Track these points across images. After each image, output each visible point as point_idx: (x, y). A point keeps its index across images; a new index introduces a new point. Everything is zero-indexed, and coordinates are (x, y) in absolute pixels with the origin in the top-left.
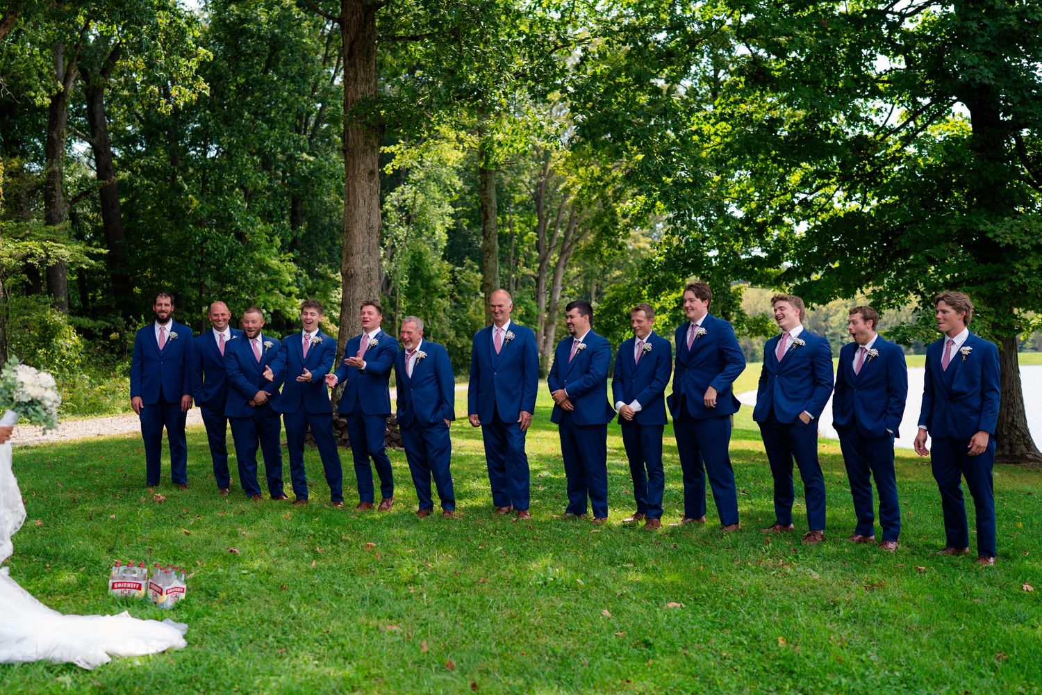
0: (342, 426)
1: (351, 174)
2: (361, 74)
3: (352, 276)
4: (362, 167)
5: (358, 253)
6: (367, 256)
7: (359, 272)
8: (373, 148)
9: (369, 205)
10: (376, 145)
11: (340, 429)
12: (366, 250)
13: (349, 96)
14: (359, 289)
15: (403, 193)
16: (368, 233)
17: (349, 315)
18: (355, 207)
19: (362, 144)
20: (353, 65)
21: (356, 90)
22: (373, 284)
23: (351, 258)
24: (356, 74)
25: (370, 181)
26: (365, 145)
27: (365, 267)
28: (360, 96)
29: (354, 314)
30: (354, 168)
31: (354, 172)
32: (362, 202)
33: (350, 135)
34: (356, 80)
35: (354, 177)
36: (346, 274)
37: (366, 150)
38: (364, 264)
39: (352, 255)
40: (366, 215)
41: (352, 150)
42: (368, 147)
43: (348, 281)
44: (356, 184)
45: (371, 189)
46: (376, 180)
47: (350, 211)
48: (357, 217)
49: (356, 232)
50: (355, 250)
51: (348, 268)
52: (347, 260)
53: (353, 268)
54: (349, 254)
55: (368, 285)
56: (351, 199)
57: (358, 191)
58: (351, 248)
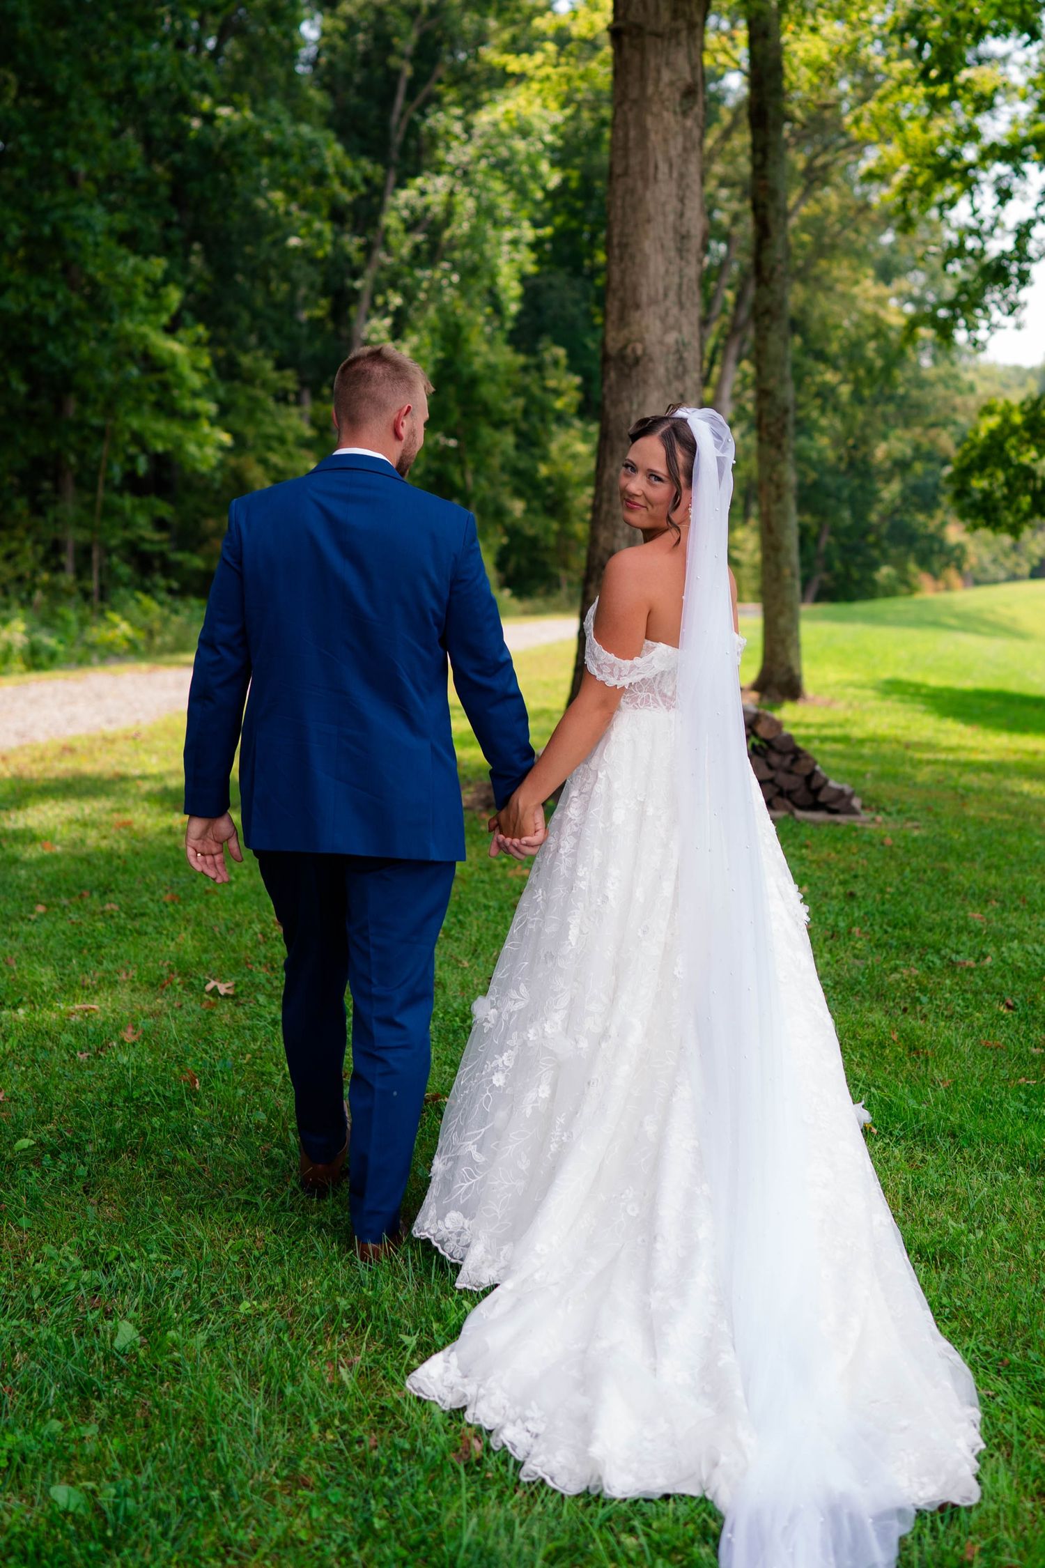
1: (634, 93)
3: (637, 361)
4: (666, 76)
5: (653, 301)
6: (675, 311)
7: (656, 351)
8: (692, 26)
9: (682, 176)
10: (698, 18)
12: (672, 296)
15: (422, 193)
16: (680, 251)
18: (646, 180)
19: (666, 16)
23: (636, 314)
25: (685, 114)
26: (675, 14)
27: (671, 338)
30: (643, 78)
31: (643, 89)
32: (663, 168)
35: (642, 103)
36: (622, 356)
37: (677, 32)
38: (666, 330)
39: (637, 306)
40: (673, 204)
41: (640, 28)
42: (681, 24)
43: (624, 376)
44: (650, 121)
45: (687, 134)
46: (698, 110)
47: (632, 191)
48: (651, 207)
49: (648, 246)
50: (644, 299)
51: (628, 342)
52: (623, 321)
53: (642, 340)
54: (630, 305)
55: (677, 385)
56: (634, 161)
57: (654, 138)
58: (635, 288)
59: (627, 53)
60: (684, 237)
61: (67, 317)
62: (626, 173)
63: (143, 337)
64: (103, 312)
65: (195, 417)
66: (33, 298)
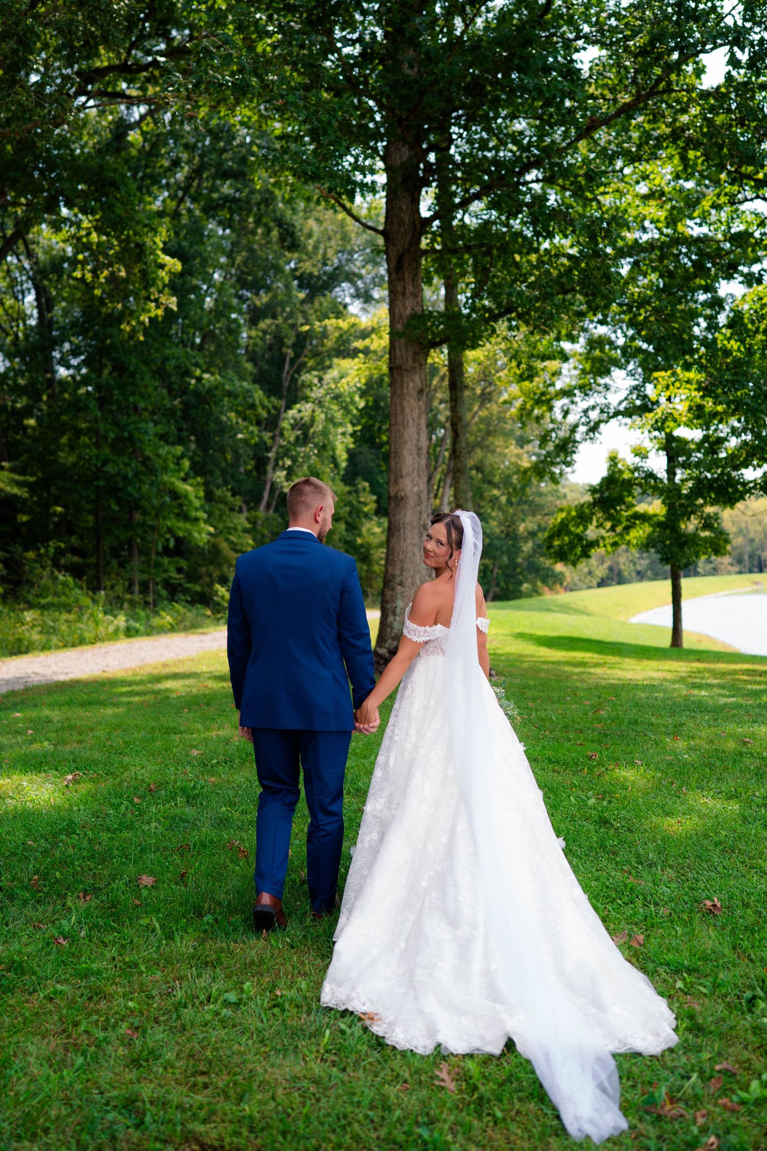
1: (398, 392)
2: (410, 288)
3: (402, 499)
4: (411, 385)
5: (408, 475)
6: (417, 478)
7: (410, 494)
8: (421, 365)
9: (418, 424)
10: (423, 362)
12: (416, 472)
13: (397, 311)
14: (409, 513)
15: (300, 411)
16: (418, 454)
17: (399, 539)
18: (404, 427)
19: (410, 362)
20: (402, 279)
21: (404, 304)
22: (423, 506)
23: (401, 481)
24: (405, 288)
25: (419, 400)
26: (414, 361)
27: (416, 489)
28: (409, 311)
29: (405, 539)
30: (402, 386)
31: (402, 390)
32: (411, 421)
33: (398, 353)
34: (404, 295)
35: (402, 396)
36: (396, 497)
37: (414, 368)
38: (414, 486)
39: (402, 477)
40: (415, 435)
41: (400, 367)
42: (417, 364)
43: (397, 505)
44: (405, 403)
45: (420, 408)
46: (424, 398)
47: (399, 431)
48: (406, 437)
49: (405, 453)
50: (404, 472)
51: (398, 491)
52: (396, 483)
53: (404, 490)
54: (399, 476)
55: (418, 508)
56: (399, 419)
57: (407, 410)
58: (401, 469)
59: (395, 376)
60: (420, 449)
61: (136, 475)
62: (396, 424)
63: (173, 483)
64: (152, 471)
65: (197, 520)
66: (121, 466)
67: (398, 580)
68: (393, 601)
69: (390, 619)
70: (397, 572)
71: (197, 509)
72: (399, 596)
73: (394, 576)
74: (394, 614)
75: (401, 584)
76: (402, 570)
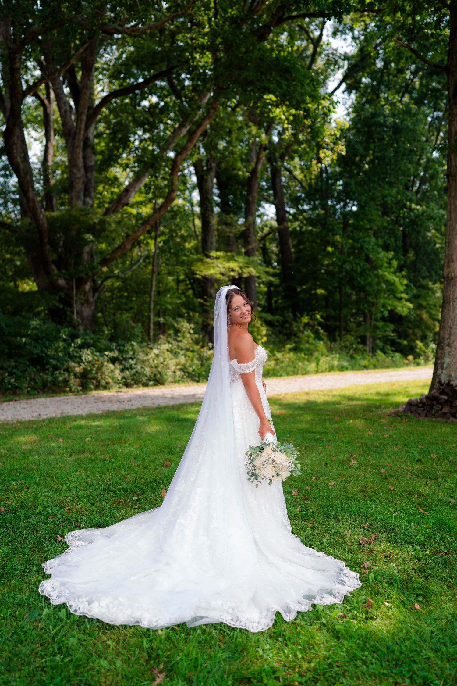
0: (442, 401)
1: (453, 195)
3: (452, 278)
11: (440, 404)
17: (449, 310)
18: (456, 222)
23: (452, 264)
31: (455, 192)
36: (448, 277)
39: (453, 261)
41: (455, 175)
43: (449, 283)
47: (452, 225)
50: (455, 259)
51: (450, 272)
52: (449, 266)
53: (454, 272)
58: (452, 255)
59: (451, 182)
64: (375, 268)
65: (401, 299)
66: (354, 265)
67: (447, 342)
68: (442, 358)
69: (439, 372)
70: (447, 336)
71: (402, 292)
72: (446, 354)
73: (444, 339)
74: (442, 368)
75: (449, 345)
76: (450, 334)
